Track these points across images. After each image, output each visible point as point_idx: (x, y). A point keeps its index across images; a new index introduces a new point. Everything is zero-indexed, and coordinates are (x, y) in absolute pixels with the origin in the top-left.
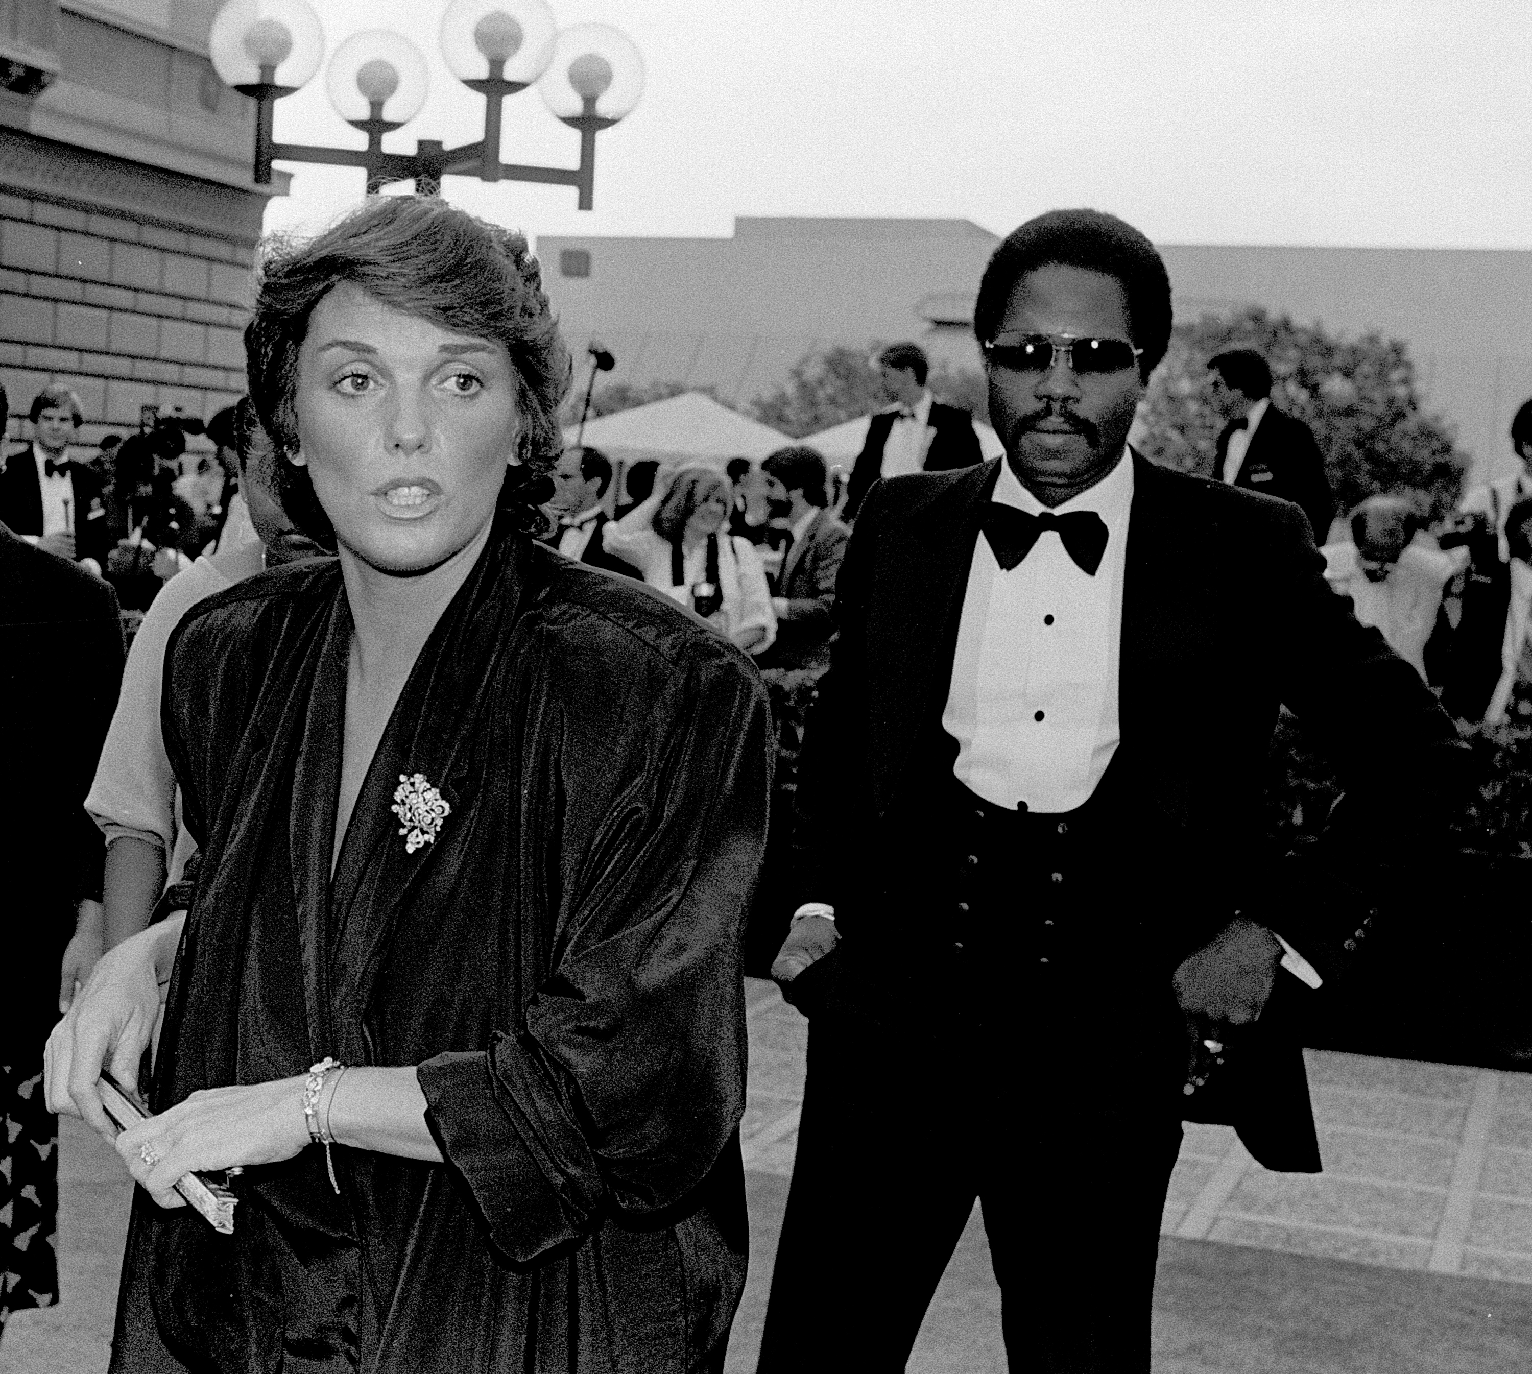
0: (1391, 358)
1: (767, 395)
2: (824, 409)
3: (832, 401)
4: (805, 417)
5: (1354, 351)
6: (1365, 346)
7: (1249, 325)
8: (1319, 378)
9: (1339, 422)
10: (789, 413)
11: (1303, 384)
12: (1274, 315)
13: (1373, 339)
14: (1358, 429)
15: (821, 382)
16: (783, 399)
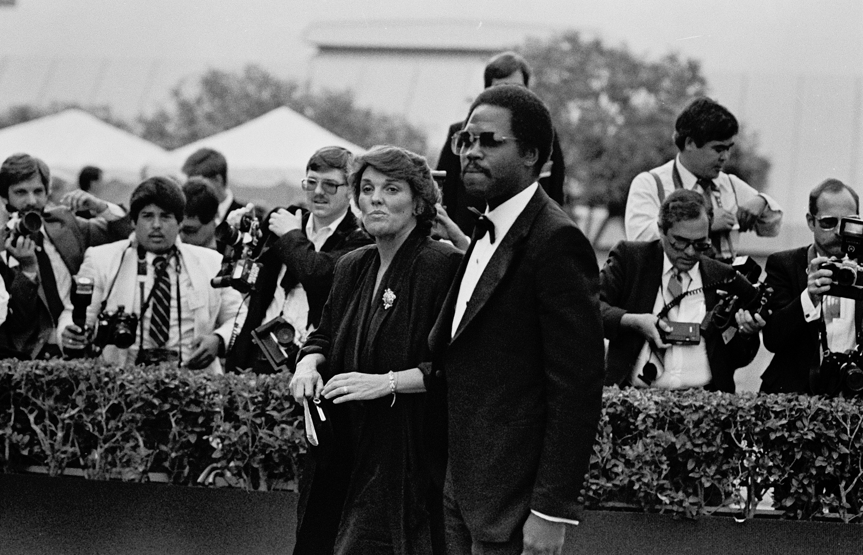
0: (688, 75)
1: (150, 113)
2: (203, 124)
3: (210, 117)
4: (185, 132)
5: (655, 68)
6: (667, 65)
7: (566, 46)
8: (628, 92)
9: (644, 131)
10: (170, 128)
11: (613, 98)
12: (586, 38)
13: (672, 59)
14: (660, 137)
15: (199, 101)
16: (163, 117)
